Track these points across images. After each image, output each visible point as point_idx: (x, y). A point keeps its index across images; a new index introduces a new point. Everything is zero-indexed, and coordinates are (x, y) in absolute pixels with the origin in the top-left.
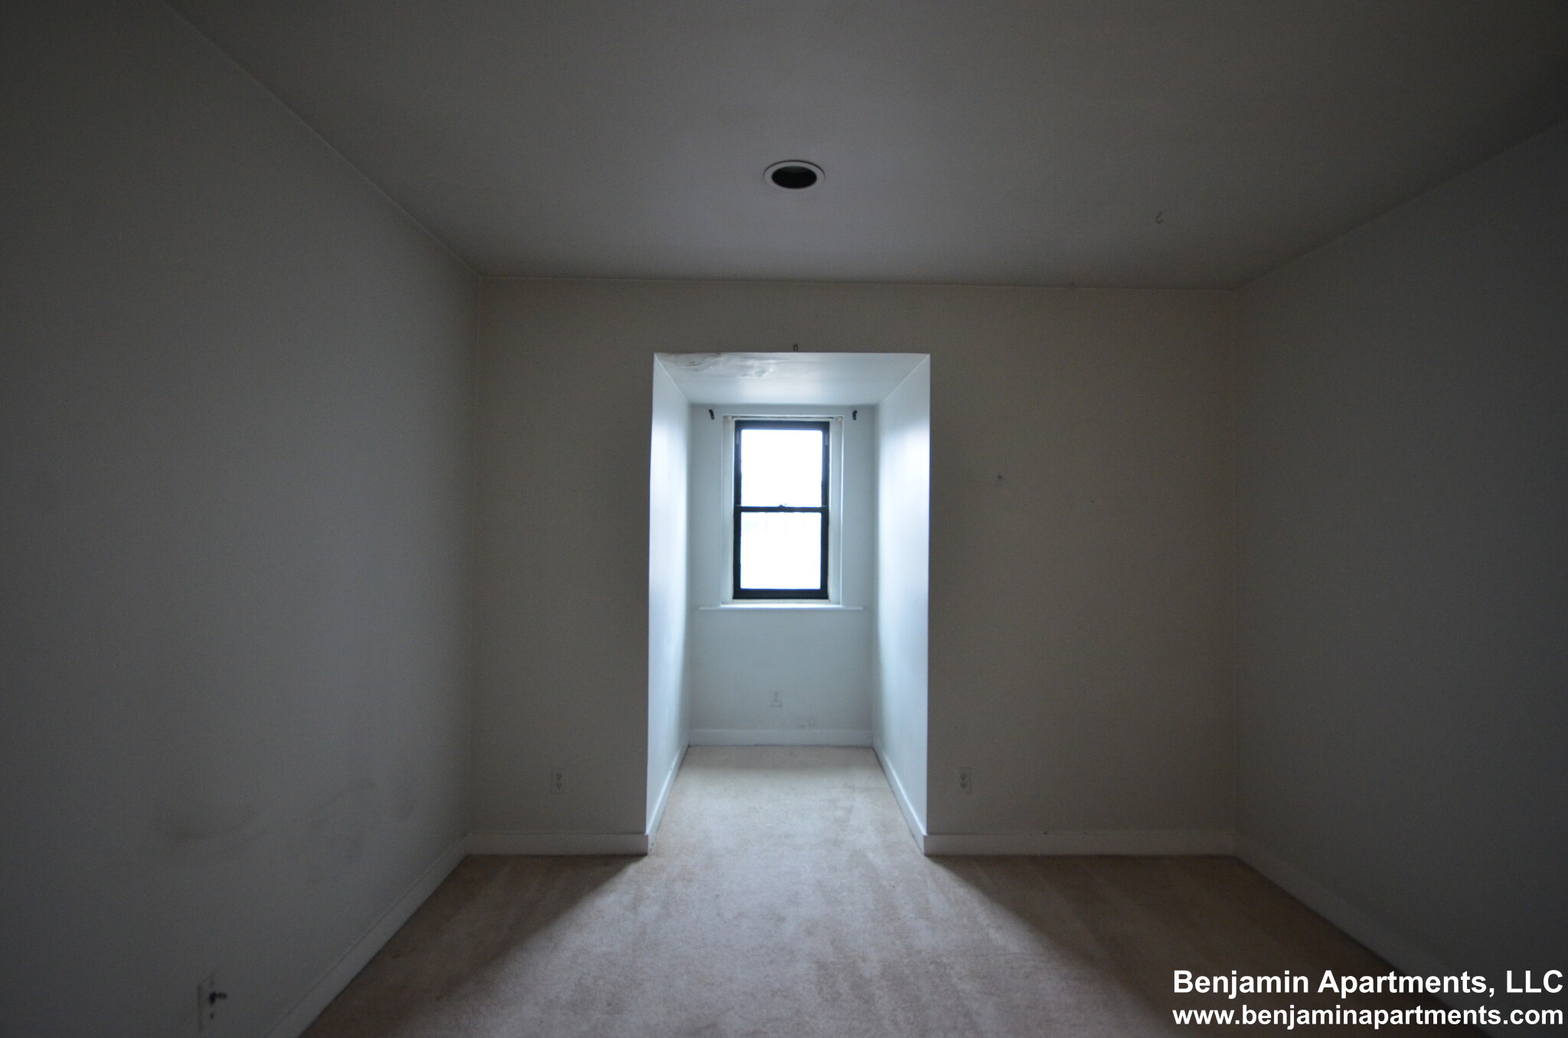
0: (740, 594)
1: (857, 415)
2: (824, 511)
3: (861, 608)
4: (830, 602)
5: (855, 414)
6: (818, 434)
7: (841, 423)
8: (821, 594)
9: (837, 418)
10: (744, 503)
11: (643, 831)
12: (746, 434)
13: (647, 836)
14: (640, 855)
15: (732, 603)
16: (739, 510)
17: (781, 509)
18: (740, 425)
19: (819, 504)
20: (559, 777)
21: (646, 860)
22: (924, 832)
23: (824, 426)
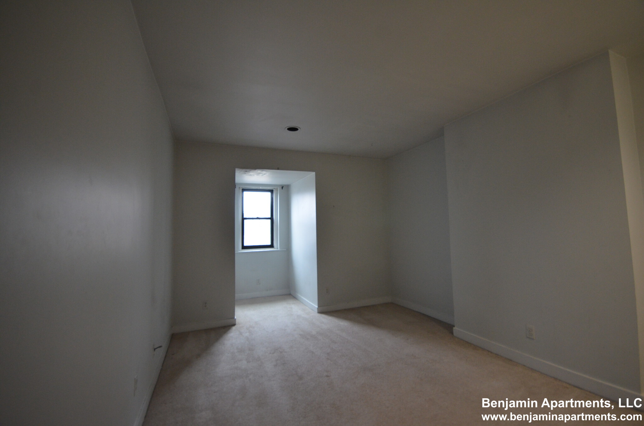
0: (244, 247)
1: (283, 188)
2: (272, 218)
3: (285, 250)
4: (275, 249)
5: (282, 187)
6: (269, 194)
7: (277, 190)
8: (272, 246)
9: (276, 189)
10: (245, 217)
11: (234, 318)
12: (245, 193)
13: (236, 319)
14: (234, 325)
15: (242, 251)
16: (243, 219)
17: (258, 218)
18: (244, 190)
19: (270, 216)
20: (206, 303)
21: (236, 326)
22: (317, 307)
23: (272, 191)
